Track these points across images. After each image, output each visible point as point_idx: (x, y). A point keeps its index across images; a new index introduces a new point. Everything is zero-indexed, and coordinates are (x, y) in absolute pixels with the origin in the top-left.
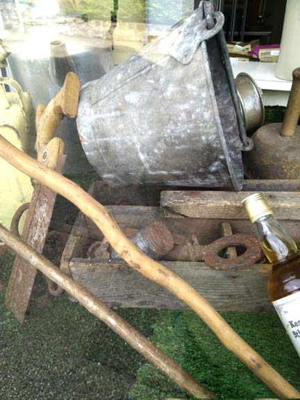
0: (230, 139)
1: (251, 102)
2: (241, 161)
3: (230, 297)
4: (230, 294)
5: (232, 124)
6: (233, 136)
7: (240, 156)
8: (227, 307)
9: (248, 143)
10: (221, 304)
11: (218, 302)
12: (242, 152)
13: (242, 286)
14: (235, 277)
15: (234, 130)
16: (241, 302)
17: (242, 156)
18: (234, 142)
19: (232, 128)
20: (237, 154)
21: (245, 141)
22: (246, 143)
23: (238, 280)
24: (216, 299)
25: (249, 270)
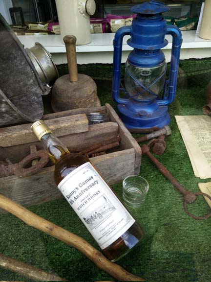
0: (32, 88)
1: (45, 62)
2: (42, 103)
3: (41, 193)
4: (40, 191)
5: (31, 78)
6: (34, 86)
7: (41, 99)
8: (43, 200)
9: (45, 89)
10: (37, 200)
11: (35, 199)
12: (42, 96)
13: (46, 184)
14: (38, 179)
15: (34, 81)
16: (50, 194)
17: (43, 98)
18: (36, 90)
19: (32, 81)
20: (38, 98)
21: (42, 88)
22: (44, 90)
23: (41, 181)
24: (33, 197)
25: (45, 172)
